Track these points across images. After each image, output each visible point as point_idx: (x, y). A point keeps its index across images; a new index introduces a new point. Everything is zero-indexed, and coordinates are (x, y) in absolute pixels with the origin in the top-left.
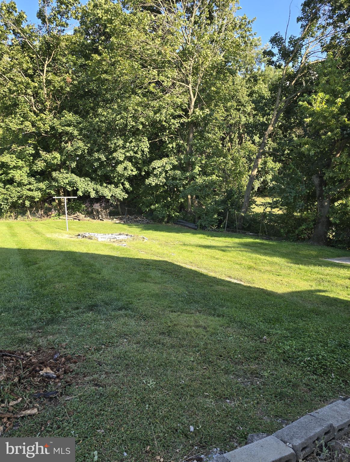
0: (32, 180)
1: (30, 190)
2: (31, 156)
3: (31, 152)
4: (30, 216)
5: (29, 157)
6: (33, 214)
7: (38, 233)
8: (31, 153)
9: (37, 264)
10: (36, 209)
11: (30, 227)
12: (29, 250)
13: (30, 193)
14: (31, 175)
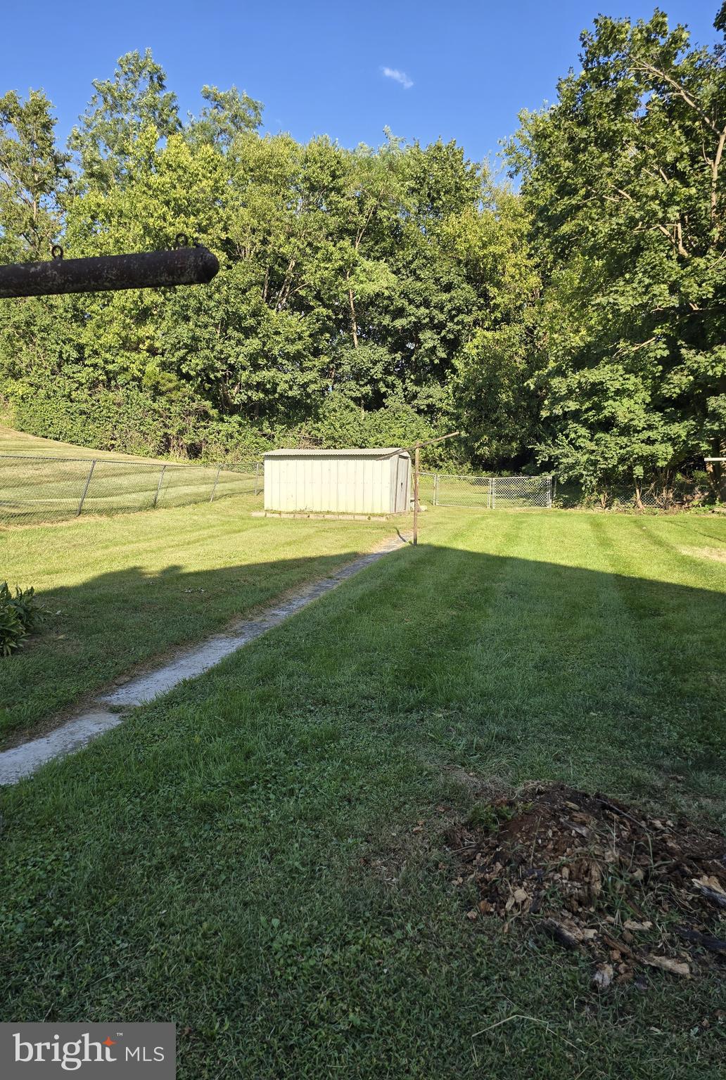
0: (656, 417)
1: (649, 441)
2: (658, 364)
3: (660, 353)
4: (640, 503)
5: (655, 366)
6: (648, 499)
7: (660, 543)
8: (659, 357)
9: (659, 615)
10: (655, 488)
11: (640, 527)
12: (641, 579)
13: (647, 450)
14: (654, 408)
